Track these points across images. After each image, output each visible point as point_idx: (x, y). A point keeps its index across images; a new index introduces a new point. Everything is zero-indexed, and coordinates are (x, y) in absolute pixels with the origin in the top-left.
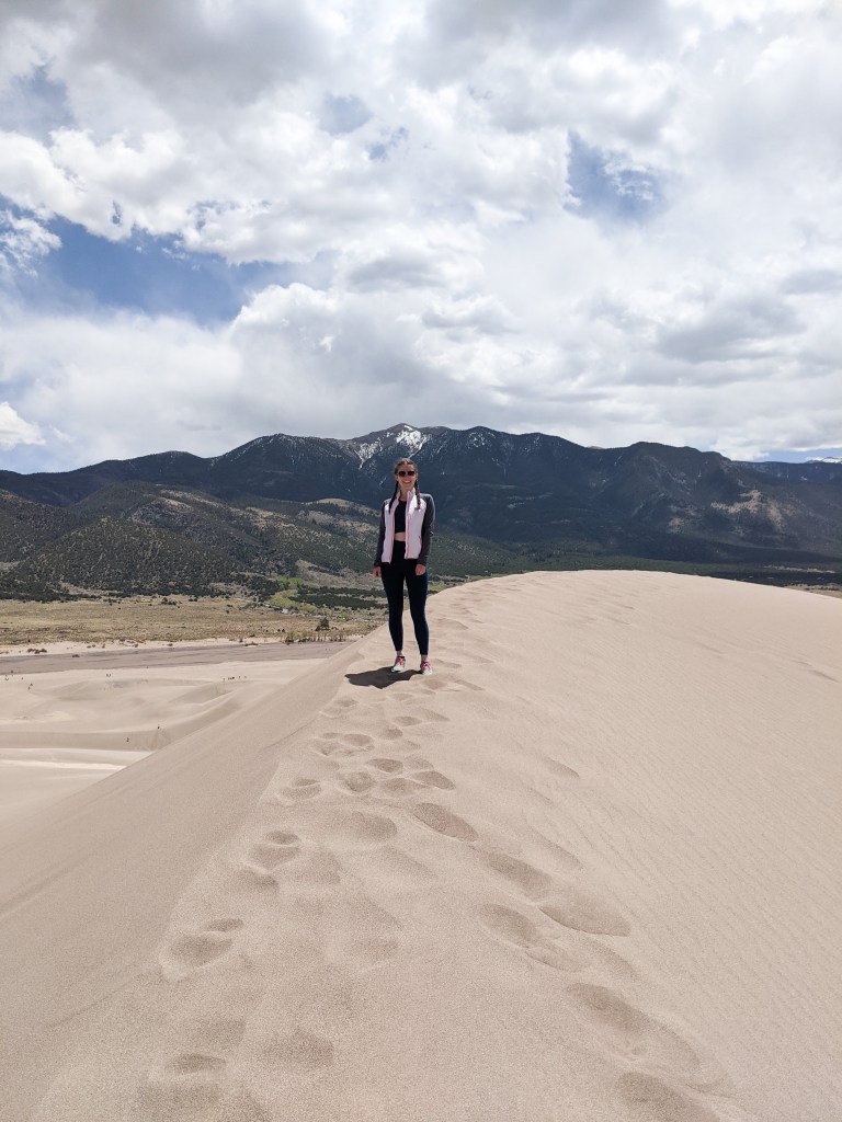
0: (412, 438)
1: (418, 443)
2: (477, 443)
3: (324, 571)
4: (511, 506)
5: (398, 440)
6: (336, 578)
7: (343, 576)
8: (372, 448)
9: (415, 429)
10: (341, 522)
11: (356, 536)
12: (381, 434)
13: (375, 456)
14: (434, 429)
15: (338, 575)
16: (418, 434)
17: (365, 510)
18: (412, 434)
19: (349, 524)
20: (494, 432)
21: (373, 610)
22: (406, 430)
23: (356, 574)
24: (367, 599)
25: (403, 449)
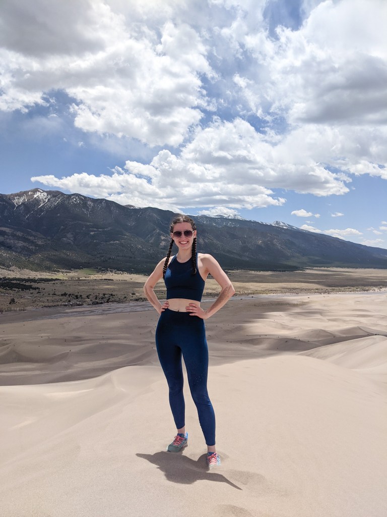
0: (42, 195)
1: (45, 199)
2: (75, 201)
3: (4, 269)
4: (92, 233)
5: (35, 196)
6: (9, 272)
7: (13, 271)
8: (21, 200)
9: (44, 191)
10: (8, 240)
11: (17, 248)
12: (26, 193)
13: (23, 204)
14: (53, 192)
15: (10, 270)
16: (46, 194)
17: (19, 234)
18: (42, 194)
19: (12, 242)
20: (84, 196)
21: (32, 291)
22: (39, 191)
23: (19, 270)
24: (27, 284)
25: (37, 201)
